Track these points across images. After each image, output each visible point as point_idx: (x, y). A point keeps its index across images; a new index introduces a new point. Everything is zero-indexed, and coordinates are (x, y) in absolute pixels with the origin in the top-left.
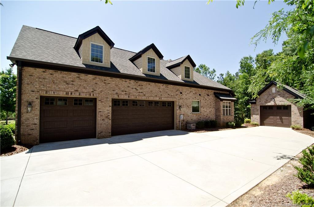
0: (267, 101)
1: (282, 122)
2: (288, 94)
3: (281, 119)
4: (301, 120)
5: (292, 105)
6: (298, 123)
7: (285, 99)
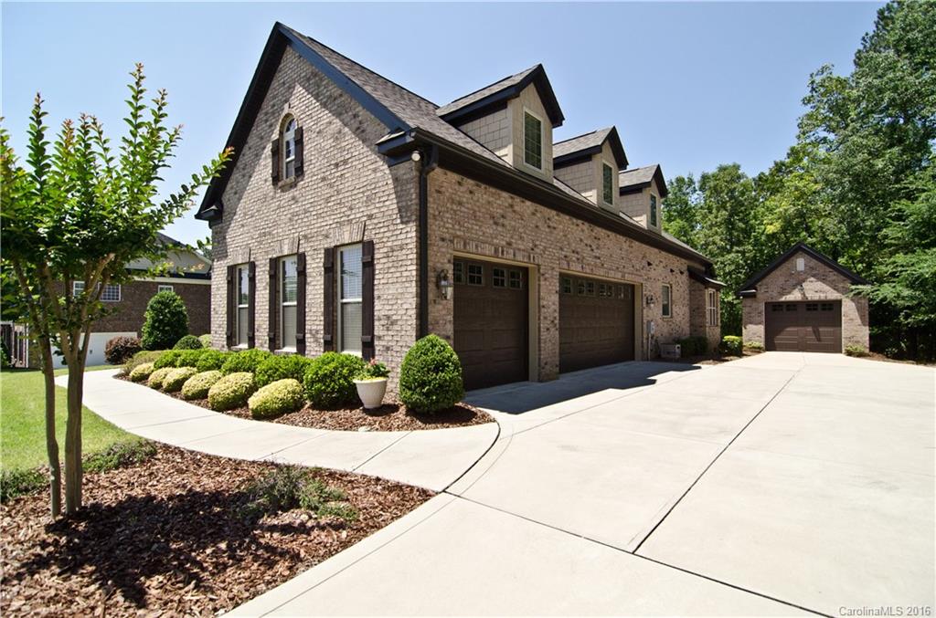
0: (784, 292)
1: (819, 340)
2: (836, 273)
3: (816, 333)
4: (864, 333)
5: (843, 300)
6: (857, 342)
7: (828, 285)
